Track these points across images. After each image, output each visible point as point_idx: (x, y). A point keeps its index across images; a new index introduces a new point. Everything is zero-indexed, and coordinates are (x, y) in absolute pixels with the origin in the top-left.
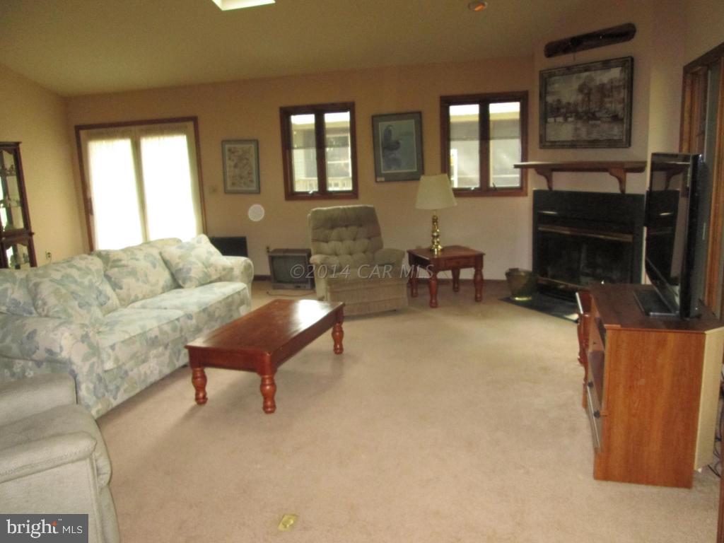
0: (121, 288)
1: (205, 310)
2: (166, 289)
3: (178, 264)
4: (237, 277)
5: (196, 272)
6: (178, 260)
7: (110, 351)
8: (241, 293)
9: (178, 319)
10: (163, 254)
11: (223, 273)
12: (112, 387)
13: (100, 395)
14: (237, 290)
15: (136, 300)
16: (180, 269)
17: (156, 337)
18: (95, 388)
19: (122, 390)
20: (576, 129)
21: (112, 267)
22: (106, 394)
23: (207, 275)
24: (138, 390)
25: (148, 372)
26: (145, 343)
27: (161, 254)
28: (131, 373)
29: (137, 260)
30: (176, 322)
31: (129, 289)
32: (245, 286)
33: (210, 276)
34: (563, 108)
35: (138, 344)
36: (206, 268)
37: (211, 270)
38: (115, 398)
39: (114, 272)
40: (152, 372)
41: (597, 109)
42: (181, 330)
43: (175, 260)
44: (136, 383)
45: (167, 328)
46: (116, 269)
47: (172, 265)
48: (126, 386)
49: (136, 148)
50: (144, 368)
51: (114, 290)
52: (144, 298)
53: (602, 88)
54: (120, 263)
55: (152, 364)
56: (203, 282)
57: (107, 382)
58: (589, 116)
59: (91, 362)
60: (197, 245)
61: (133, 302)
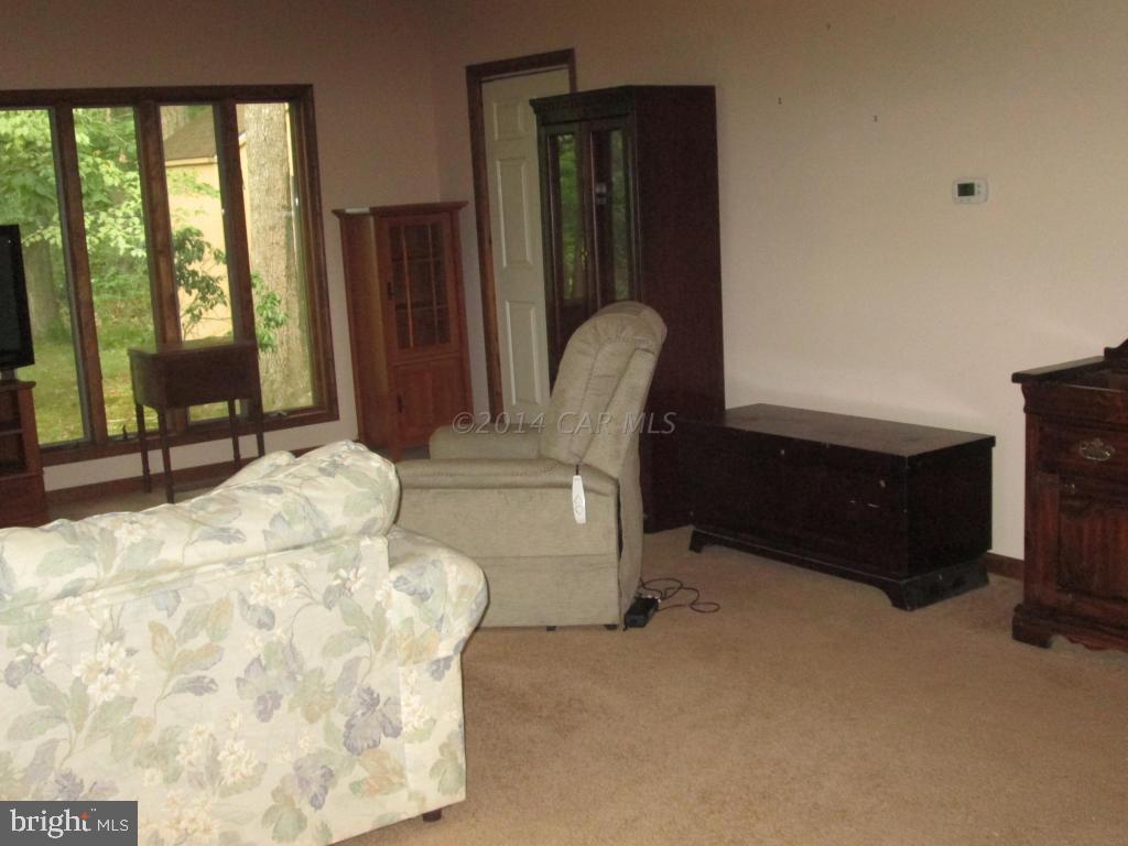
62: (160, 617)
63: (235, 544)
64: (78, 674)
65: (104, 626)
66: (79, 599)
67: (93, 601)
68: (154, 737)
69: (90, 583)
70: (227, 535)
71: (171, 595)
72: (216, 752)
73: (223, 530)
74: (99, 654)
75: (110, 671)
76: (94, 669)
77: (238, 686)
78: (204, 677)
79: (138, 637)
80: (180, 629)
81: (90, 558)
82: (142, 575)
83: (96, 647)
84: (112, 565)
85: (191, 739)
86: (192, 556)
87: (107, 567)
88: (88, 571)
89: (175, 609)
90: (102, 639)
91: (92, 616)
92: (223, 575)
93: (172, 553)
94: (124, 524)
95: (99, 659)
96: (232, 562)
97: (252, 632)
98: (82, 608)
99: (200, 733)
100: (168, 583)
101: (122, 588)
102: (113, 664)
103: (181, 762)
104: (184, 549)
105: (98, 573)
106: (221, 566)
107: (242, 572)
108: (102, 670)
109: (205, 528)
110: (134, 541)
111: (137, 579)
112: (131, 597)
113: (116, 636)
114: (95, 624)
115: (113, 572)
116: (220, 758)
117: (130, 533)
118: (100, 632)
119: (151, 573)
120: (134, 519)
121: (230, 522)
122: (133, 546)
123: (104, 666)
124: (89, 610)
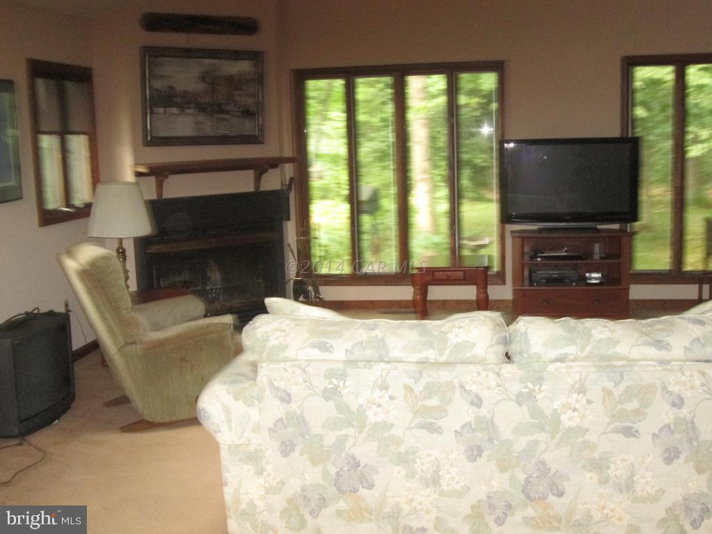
20: (197, 123)
34: (177, 96)
41: (224, 102)
53: (230, 79)
58: (215, 109)
62: (610, 385)
63: (664, 352)
64: (556, 407)
65: (575, 383)
66: (563, 365)
67: (571, 367)
68: (596, 455)
69: (571, 357)
70: (660, 345)
71: (618, 374)
72: (633, 474)
73: (659, 341)
74: (570, 399)
75: (575, 410)
76: (566, 406)
77: (653, 439)
78: (632, 428)
79: (595, 393)
80: (622, 395)
81: (574, 342)
82: (603, 358)
83: (569, 394)
84: (585, 349)
85: (618, 462)
86: (635, 353)
87: (582, 350)
88: (572, 350)
89: (619, 383)
90: (574, 391)
91: (569, 376)
92: (653, 369)
93: (622, 349)
94: (599, 327)
95: (570, 402)
96: (662, 362)
97: (667, 408)
98: (564, 370)
99: (624, 460)
100: (618, 366)
101: (590, 363)
102: (578, 406)
103: (610, 474)
104: (630, 348)
105: (577, 352)
106: (654, 363)
107: (666, 370)
108: (570, 408)
109: (648, 338)
110: (602, 338)
111: (600, 360)
112: (594, 370)
113: (582, 390)
114: (570, 381)
115: (585, 353)
116: (635, 478)
117: (601, 332)
118: (572, 386)
119: (609, 359)
120: (607, 325)
121: (664, 337)
122: (601, 340)
123: (572, 406)
124: (568, 372)
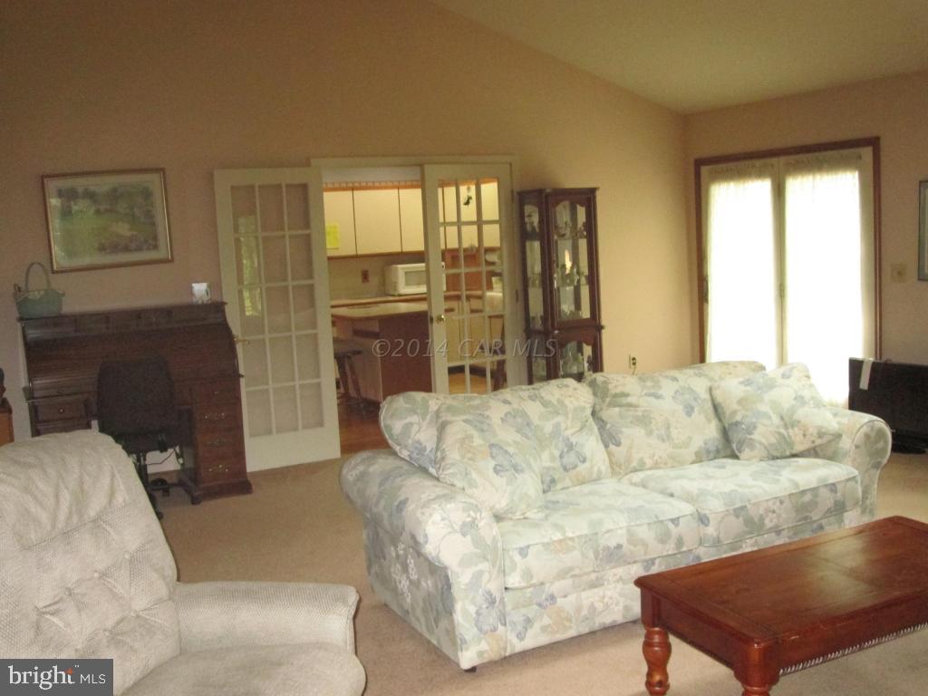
0: (618, 444)
1: (739, 512)
2: (704, 456)
3: (735, 412)
4: (845, 454)
5: (764, 434)
6: (735, 406)
7: (517, 558)
8: (839, 487)
9: (675, 521)
10: (714, 392)
11: (818, 442)
12: (517, 617)
13: (486, 628)
14: (831, 481)
15: (641, 467)
16: (737, 424)
17: (619, 547)
18: (478, 613)
19: (537, 626)
21: (612, 405)
22: (501, 628)
23: (785, 440)
24: (572, 633)
25: (599, 606)
26: (591, 555)
27: (711, 389)
28: (560, 601)
29: (658, 397)
30: (671, 526)
31: (631, 448)
32: (856, 472)
33: (790, 444)
35: (576, 554)
36: (786, 427)
37: (795, 435)
38: (521, 637)
39: (610, 414)
40: (607, 606)
42: (680, 542)
43: (730, 405)
44: (570, 620)
45: (645, 533)
46: (617, 409)
47: (724, 413)
48: (546, 621)
49: (779, 193)
50: (589, 597)
51: (606, 446)
52: (656, 466)
54: (624, 401)
55: (609, 593)
56: (775, 454)
57: (509, 608)
59: (475, 569)
60: (780, 381)
61: (635, 470)
